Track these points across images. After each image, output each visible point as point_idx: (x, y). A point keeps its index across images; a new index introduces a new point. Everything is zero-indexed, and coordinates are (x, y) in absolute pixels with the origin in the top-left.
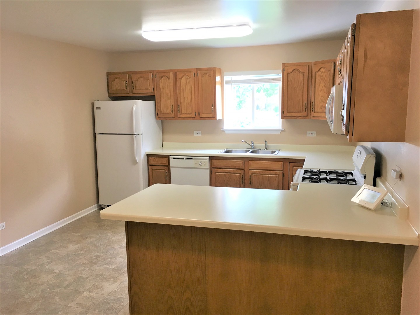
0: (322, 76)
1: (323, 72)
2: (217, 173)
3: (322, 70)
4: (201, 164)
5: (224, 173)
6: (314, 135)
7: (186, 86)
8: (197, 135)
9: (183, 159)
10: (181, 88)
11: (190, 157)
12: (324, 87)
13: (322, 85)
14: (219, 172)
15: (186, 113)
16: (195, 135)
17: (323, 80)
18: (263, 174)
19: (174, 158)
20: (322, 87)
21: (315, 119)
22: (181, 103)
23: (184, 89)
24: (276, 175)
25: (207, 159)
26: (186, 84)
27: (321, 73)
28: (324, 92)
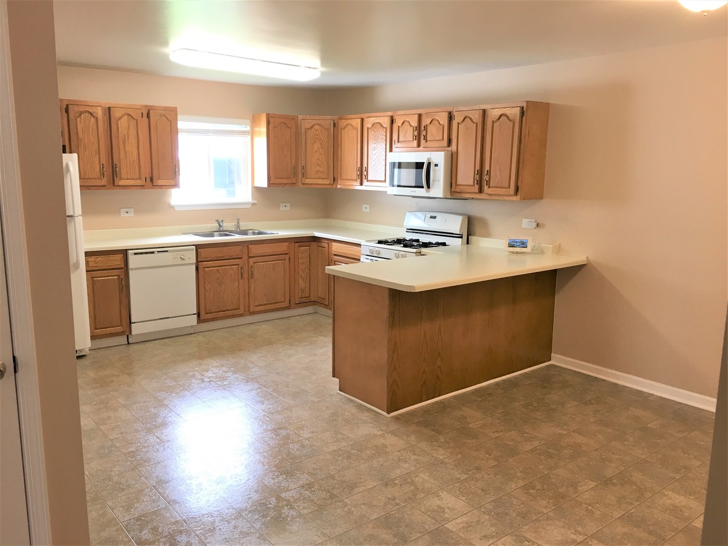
0: (317, 135)
1: (318, 130)
2: (206, 269)
3: (317, 127)
4: (182, 257)
5: (216, 267)
6: (288, 208)
7: (128, 133)
8: (127, 215)
9: (153, 253)
10: (120, 136)
11: (163, 249)
12: (320, 147)
13: (317, 146)
14: (208, 267)
15: (129, 178)
16: (123, 215)
17: (318, 139)
18: (267, 262)
19: (135, 254)
20: (318, 148)
21: (305, 186)
22: (119, 161)
23: (125, 137)
24: (281, 260)
25: (193, 250)
26: (129, 129)
27: (314, 131)
28: (321, 154)
